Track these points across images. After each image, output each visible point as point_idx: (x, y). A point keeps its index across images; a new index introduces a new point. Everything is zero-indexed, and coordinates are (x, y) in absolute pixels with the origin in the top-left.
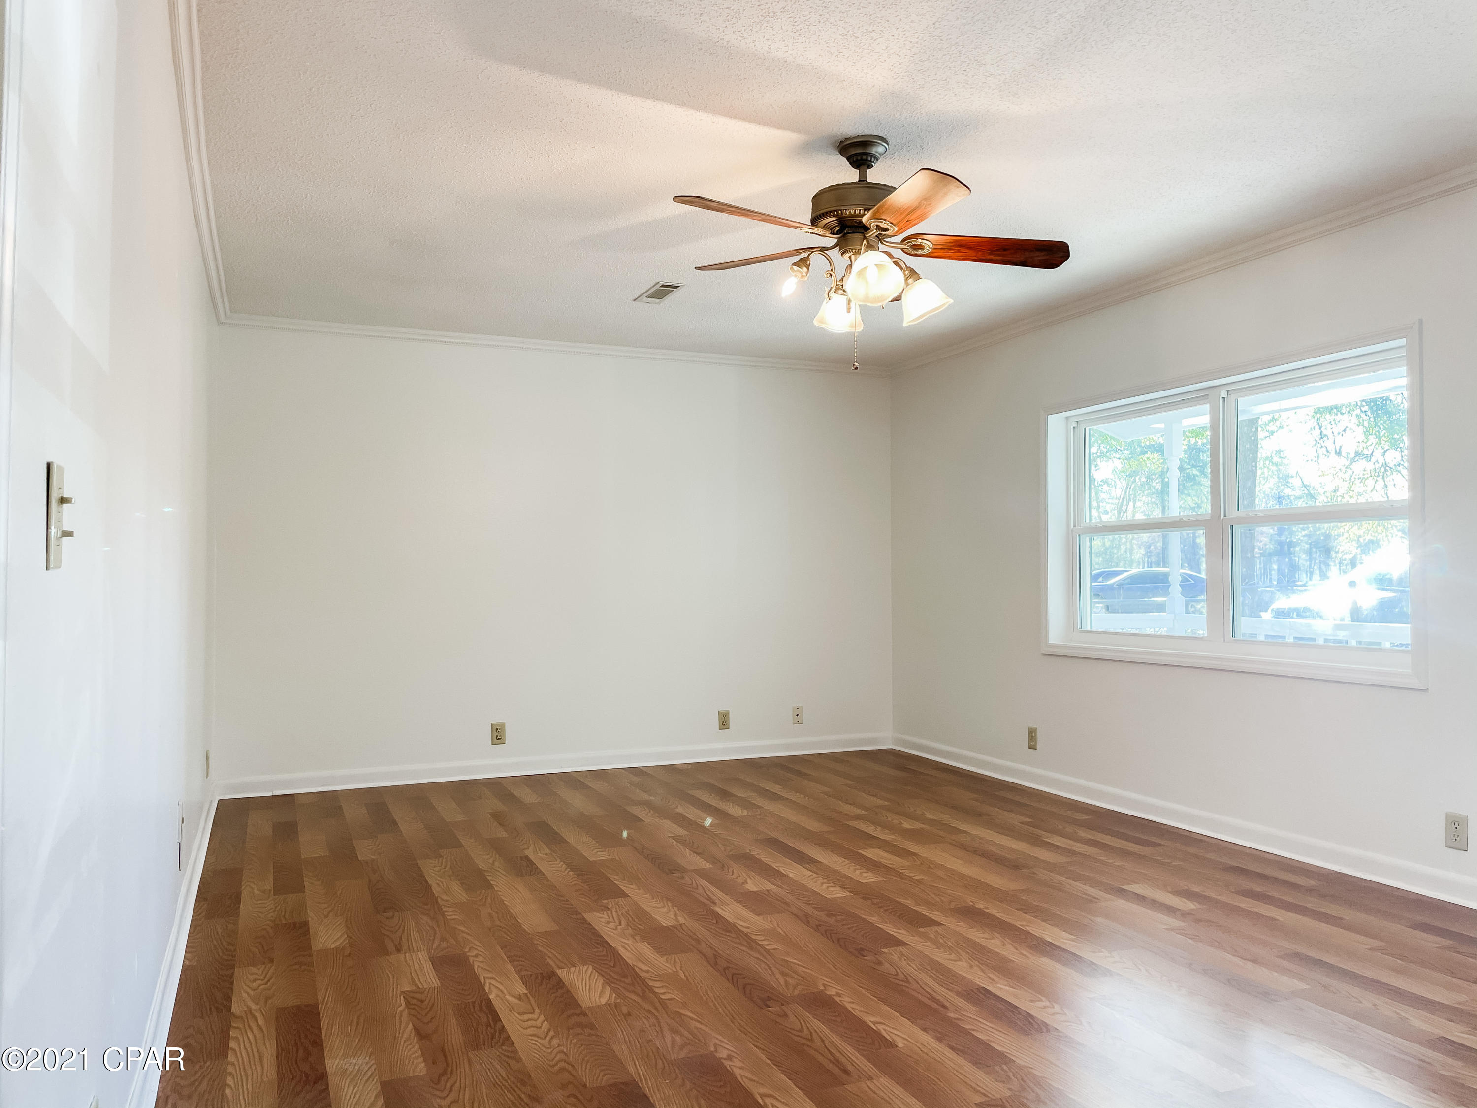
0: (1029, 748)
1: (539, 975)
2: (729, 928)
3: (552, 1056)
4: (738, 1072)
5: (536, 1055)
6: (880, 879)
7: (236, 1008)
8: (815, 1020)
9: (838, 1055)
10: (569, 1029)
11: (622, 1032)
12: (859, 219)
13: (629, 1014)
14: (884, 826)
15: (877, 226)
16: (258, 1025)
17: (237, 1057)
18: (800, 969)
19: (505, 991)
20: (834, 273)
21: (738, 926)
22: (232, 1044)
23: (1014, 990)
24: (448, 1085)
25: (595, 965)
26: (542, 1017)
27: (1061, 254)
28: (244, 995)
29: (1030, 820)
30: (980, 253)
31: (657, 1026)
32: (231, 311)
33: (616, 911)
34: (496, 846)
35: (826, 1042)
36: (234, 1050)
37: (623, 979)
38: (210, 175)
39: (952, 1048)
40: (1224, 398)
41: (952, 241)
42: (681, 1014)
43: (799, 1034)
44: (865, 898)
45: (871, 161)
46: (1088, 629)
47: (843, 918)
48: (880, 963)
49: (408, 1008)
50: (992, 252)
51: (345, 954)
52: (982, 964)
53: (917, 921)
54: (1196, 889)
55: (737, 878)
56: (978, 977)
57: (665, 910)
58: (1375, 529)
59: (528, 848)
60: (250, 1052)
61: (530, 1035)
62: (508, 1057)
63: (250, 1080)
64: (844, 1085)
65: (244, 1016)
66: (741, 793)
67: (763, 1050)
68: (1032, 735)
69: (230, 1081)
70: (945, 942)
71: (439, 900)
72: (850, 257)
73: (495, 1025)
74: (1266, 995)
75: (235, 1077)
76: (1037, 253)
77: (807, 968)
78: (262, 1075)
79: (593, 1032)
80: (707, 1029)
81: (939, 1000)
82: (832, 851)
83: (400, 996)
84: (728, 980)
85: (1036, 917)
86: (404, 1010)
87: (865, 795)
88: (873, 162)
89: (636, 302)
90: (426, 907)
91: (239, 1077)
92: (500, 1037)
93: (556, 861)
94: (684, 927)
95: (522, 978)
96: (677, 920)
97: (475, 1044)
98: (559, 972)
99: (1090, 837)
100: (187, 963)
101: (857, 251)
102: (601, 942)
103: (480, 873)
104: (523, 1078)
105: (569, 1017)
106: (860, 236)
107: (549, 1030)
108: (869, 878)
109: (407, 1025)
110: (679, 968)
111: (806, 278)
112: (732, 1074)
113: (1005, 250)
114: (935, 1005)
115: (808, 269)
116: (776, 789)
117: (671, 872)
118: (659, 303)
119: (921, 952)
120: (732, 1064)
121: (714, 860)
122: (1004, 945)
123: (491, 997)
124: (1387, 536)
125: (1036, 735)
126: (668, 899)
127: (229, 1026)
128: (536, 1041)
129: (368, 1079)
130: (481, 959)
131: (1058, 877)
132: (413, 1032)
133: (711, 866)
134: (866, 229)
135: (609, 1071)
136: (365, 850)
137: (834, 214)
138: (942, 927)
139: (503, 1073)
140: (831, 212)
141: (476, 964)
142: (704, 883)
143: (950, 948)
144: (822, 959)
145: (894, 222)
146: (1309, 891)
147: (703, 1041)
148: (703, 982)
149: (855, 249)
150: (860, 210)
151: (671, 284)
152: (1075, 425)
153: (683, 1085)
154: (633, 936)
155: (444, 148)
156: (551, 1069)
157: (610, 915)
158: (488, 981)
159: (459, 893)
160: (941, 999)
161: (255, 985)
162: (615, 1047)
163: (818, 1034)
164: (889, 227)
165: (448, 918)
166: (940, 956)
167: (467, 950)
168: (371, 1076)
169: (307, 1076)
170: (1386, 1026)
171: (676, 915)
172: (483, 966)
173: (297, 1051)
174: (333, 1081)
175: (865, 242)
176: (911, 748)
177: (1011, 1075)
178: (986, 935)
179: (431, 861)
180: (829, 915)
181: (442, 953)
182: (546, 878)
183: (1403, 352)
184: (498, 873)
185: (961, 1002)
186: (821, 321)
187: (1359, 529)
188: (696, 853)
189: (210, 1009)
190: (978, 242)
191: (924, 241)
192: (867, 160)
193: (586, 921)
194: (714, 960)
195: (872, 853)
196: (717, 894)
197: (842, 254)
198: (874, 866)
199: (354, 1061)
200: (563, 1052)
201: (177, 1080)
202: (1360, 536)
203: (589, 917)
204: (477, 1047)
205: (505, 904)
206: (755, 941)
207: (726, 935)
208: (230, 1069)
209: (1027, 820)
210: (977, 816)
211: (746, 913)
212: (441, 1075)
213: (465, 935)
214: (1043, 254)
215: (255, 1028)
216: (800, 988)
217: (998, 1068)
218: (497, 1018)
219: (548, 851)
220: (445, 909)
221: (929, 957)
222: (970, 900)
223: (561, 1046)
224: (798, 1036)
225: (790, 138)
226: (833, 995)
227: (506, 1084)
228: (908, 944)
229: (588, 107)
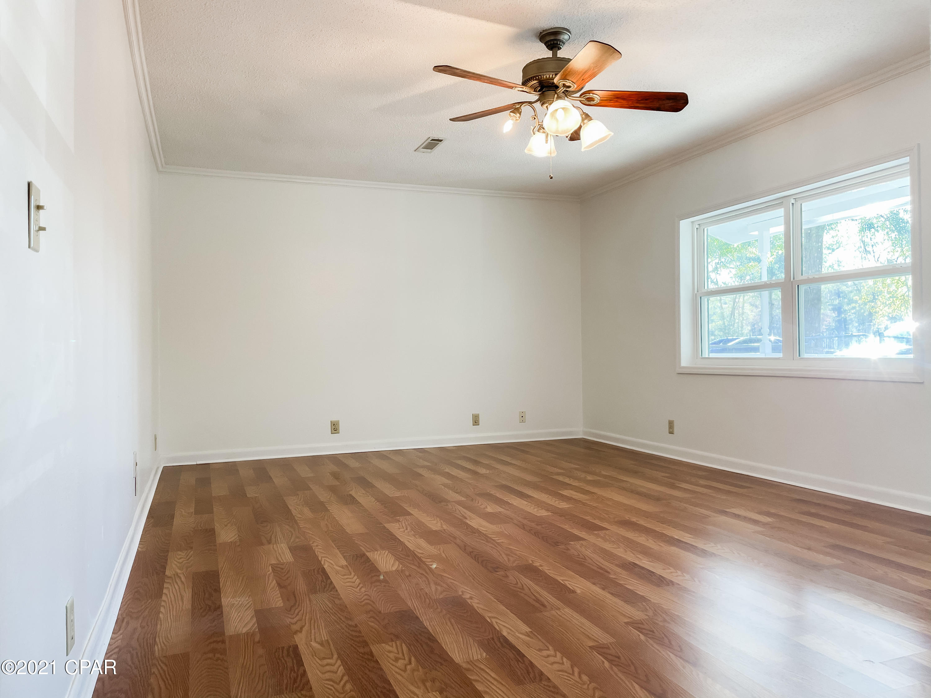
0: (670, 433)
1: (355, 556)
2: (474, 531)
3: (361, 597)
4: (475, 606)
5: (351, 597)
6: (571, 506)
7: (168, 573)
8: (526, 579)
9: (538, 596)
10: (371, 583)
11: (405, 584)
12: (551, 81)
13: (410, 576)
14: (575, 478)
15: (564, 84)
16: (182, 581)
17: (168, 598)
18: (518, 552)
19: (334, 564)
20: (537, 117)
21: (480, 530)
22: (165, 591)
23: (652, 563)
24: (296, 612)
25: (390, 550)
26: (356, 577)
27: (683, 101)
28: (174, 566)
29: (669, 475)
30: (630, 102)
31: (427, 581)
32: (165, 164)
33: (405, 523)
34: (333, 489)
35: (532, 590)
36: (166, 594)
37: (407, 558)
38: (147, 67)
39: (612, 594)
40: (793, 204)
41: (612, 95)
42: (442, 576)
43: (516, 586)
44: (561, 516)
45: (560, 44)
46: (707, 356)
47: (547, 526)
48: (568, 549)
49: (274, 572)
50: (638, 101)
51: (237, 545)
52: (632, 550)
53: (592, 528)
54: (773, 511)
55: (481, 505)
56: (630, 557)
57: (435, 522)
58: (900, 309)
59: (352, 490)
60: (175, 594)
61: (348, 586)
62: (333, 597)
63: (175, 609)
64: (542, 612)
65: (173, 576)
66: (486, 462)
67: (492, 594)
68: (671, 424)
69: (162, 609)
70: (610, 538)
71: (296, 517)
72: (547, 107)
73: (327, 581)
74: (816, 567)
75: (166, 608)
76: (668, 101)
77: (522, 552)
78: (182, 606)
79: (387, 585)
80: (458, 584)
81: (604, 569)
82: (541, 492)
83: (269, 566)
84: (472, 558)
85: (669, 526)
86: (271, 573)
87: (564, 463)
88: (561, 45)
89: (416, 153)
90: (287, 521)
91: (168, 608)
92: (329, 587)
93: (369, 497)
94: (446, 531)
95: (344, 557)
96: (442, 527)
97: (313, 590)
98: (367, 554)
99: (706, 484)
100: (140, 549)
101: (551, 102)
102: (394, 538)
103: (322, 504)
104: (342, 608)
105: (372, 577)
106: (553, 92)
107: (360, 584)
108: (564, 505)
109: (272, 581)
110: (442, 552)
111: (519, 121)
112: (473, 606)
113: (646, 100)
114: (602, 571)
115: (520, 114)
116: (508, 459)
117: (440, 502)
118: (430, 153)
119: (594, 544)
120: (473, 601)
121: (467, 496)
122: (648, 540)
123: (325, 567)
124: (907, 313)
125: (673, 425)
126: (437, 516)
127: (164, 582)
128: (351, 589)
129: (247, 609)
130: (320, 547)
131: (685, 505)
132: (276, 585)
133: (465, 499)
134: (557, 87)
135: (396, 605)
136: (251, 492)
137: (536, 78)
138: (609, 530)
139: (330, 605)
140: (534, 77)
141: (316, 550)
142: (460, 508)
143: (613, 542)
144: (531, 547)
145: (574, 81)
146: (846, 512)
147: (455, 589)
148: (457, 559)
149: (550, 101)
150: (553, 75)
151: (437, 139)
152: (697, 227)
153: (442, 611)
154: (414, 536)
155: (290, 44)
156: (360, 604)
157: (401, 525)
158: (323, 559)
159: (307, 512)
160: (606, 568)
161: (181, 561)
162: (400, 592)
163: (527, 586)
164: (571, 85)
165: (300, 526)
166: (607, 546)
167: (311, 543)
168: (249, 607)
169: (210, 607)
170: (893, 584)
171: (441, 525)
172: (321, 551)
173: (205, 594)
174: (225, 609)
175: (556, 96)
176: (594, 437)
177: (648, 608)
178: (637, 535)
179: (291, 497)
180: (537, 525)
181: (295, 545)
182: (362, 506)
183: (908, 167)
184: (333, 503)
185: (619, 570)
186: (530, 150)
187: (889, 308)
188: (456, 492)
189: (153, 573)
190: (629, 95)
191: (595, 95)
192: (557, 44)
193: (386, 528)
194: (464, 548)
195: (566, 493)
196: (468, 513)
197: (542, 105)
198: (568, 499)
199: (239, 599)
200: (368, 595)
201: (130, 609)
202: (889, 313)
203: (387, 526)
204: (315, 592)
205: (336, 519)
206: (490, 538)
207: (472, 535)
208: (163, 603)
209: (667, 475)
210: (635, 473)
211: (484, 523)
212: (292, 607)
213: (311, 535)
214: (671, 101)
215: (179, 583)
216: (516, 562)
217: (640, 604)
218: (328, 578)
219: (364, 492)
220: (299, 522)
221: (600, 547)
222: (627, 517)
223: (367, 592)
224: (515, 587)
225: (507, 30)
226: (538, 566)
227: (332, 612)
228: (587, 540)
229: (379, 11)
